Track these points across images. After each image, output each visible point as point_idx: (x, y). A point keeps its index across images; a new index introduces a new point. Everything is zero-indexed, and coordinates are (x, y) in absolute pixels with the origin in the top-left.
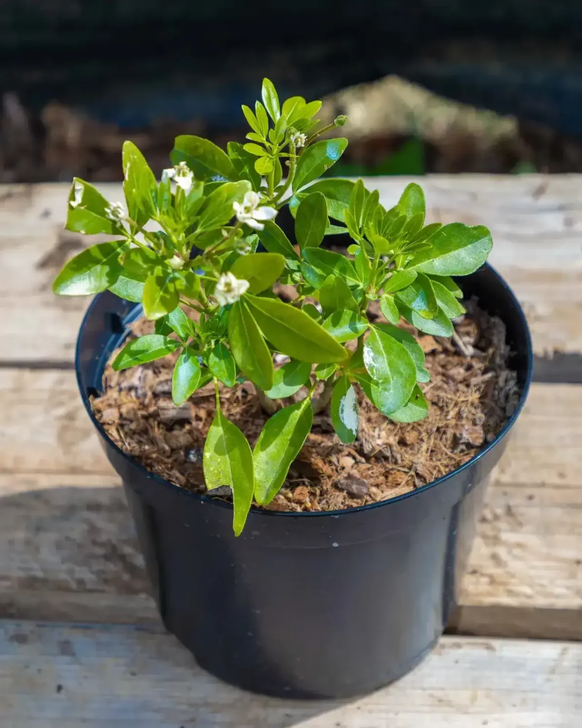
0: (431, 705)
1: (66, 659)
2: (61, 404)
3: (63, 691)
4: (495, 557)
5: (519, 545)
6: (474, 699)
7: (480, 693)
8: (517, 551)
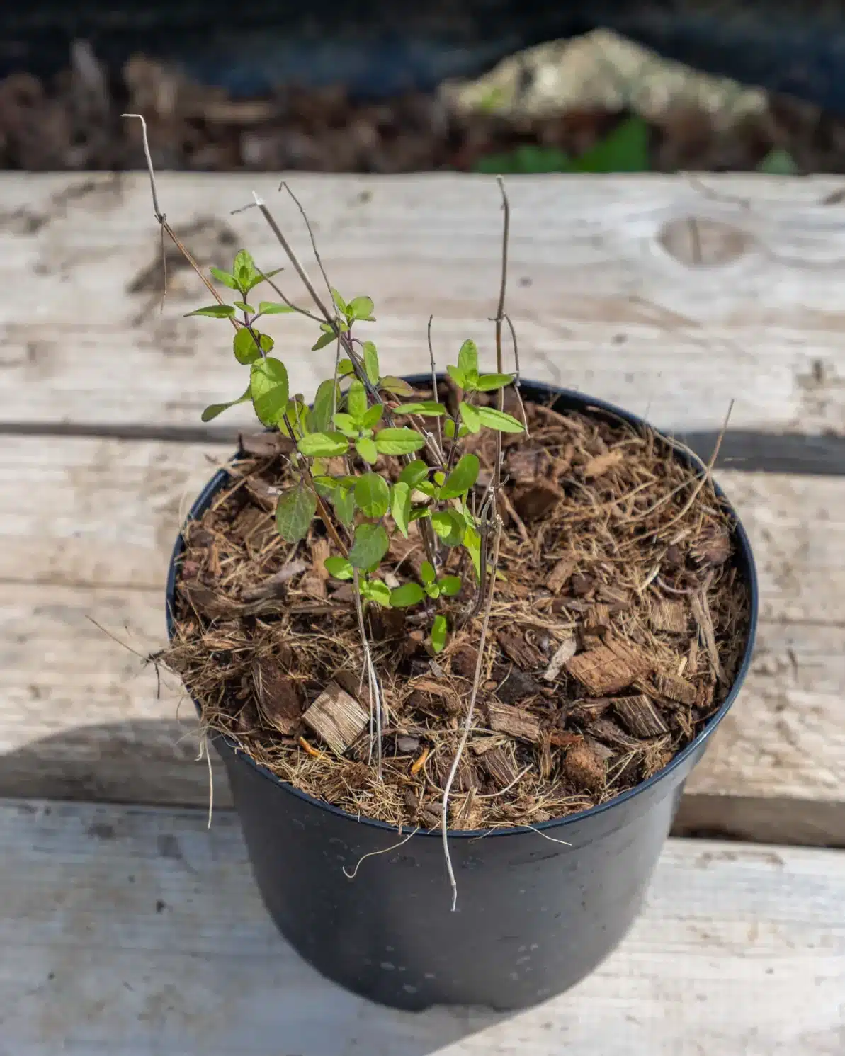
0: (693, 943)
1: (170, 862)
2: (162, 489)
3: (165, 911)
4: (781, 726)
5: (816, 710)
6: (753, 935)
7: (761, 927)
8: (812, 719)
